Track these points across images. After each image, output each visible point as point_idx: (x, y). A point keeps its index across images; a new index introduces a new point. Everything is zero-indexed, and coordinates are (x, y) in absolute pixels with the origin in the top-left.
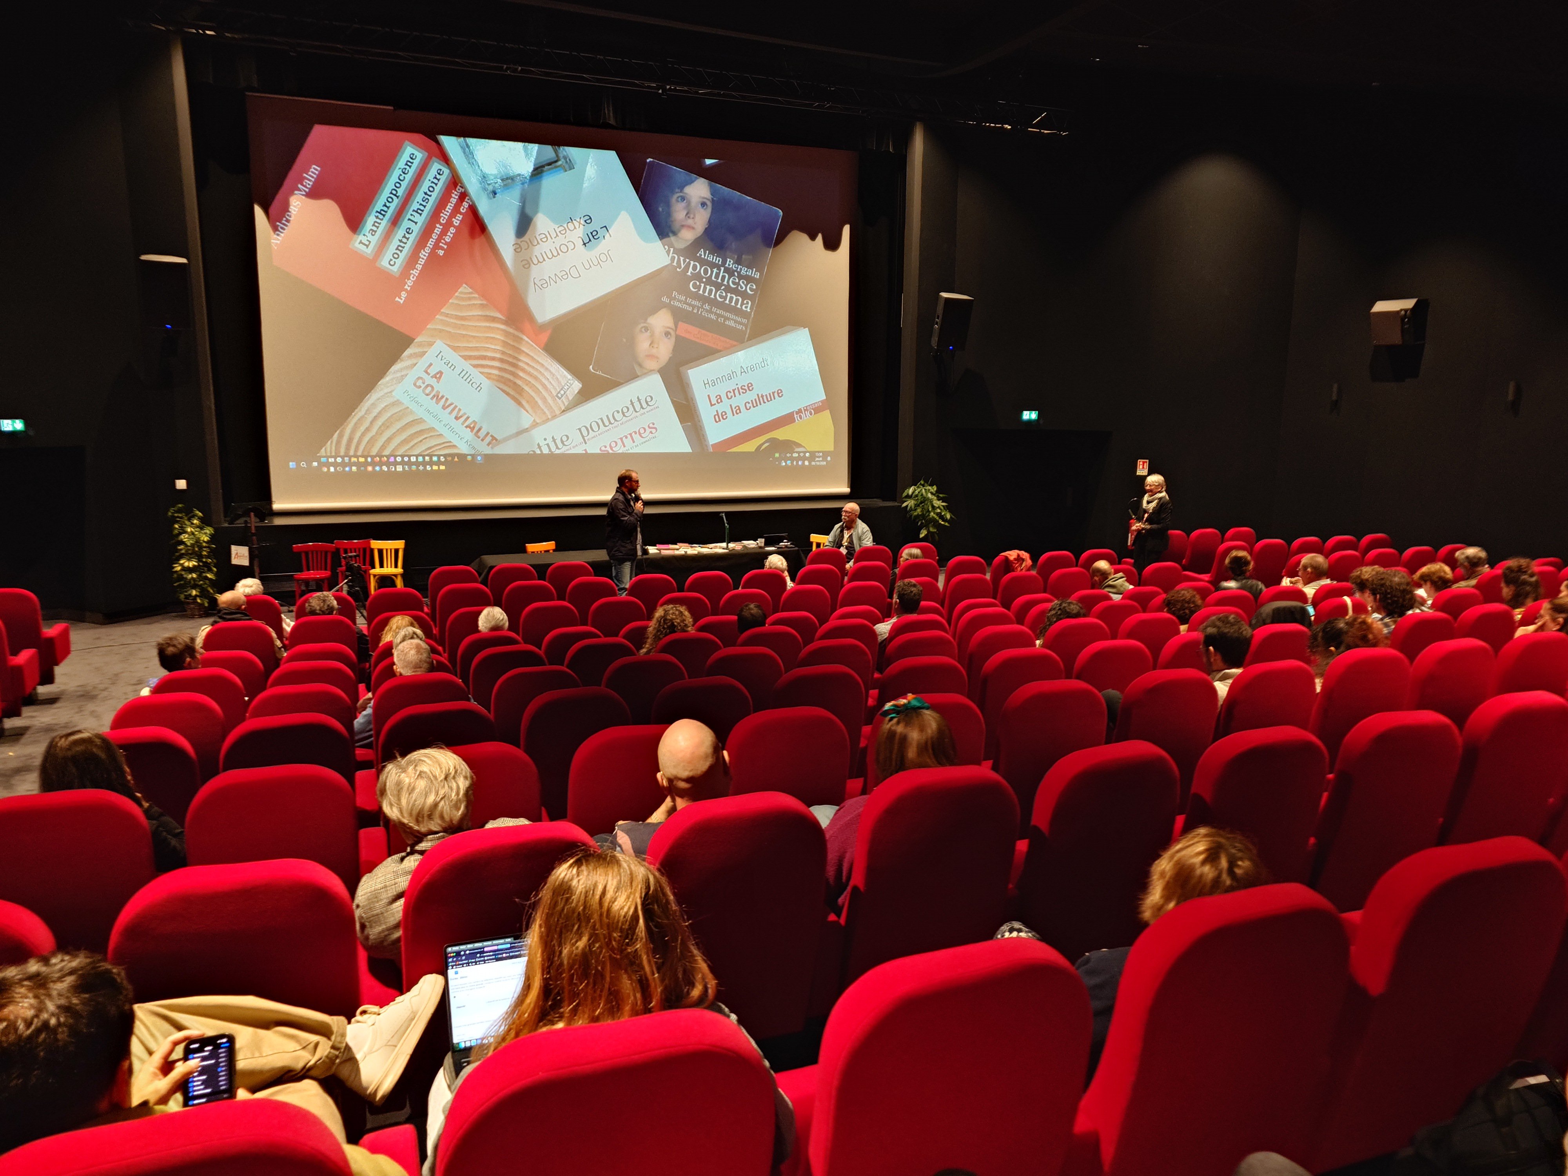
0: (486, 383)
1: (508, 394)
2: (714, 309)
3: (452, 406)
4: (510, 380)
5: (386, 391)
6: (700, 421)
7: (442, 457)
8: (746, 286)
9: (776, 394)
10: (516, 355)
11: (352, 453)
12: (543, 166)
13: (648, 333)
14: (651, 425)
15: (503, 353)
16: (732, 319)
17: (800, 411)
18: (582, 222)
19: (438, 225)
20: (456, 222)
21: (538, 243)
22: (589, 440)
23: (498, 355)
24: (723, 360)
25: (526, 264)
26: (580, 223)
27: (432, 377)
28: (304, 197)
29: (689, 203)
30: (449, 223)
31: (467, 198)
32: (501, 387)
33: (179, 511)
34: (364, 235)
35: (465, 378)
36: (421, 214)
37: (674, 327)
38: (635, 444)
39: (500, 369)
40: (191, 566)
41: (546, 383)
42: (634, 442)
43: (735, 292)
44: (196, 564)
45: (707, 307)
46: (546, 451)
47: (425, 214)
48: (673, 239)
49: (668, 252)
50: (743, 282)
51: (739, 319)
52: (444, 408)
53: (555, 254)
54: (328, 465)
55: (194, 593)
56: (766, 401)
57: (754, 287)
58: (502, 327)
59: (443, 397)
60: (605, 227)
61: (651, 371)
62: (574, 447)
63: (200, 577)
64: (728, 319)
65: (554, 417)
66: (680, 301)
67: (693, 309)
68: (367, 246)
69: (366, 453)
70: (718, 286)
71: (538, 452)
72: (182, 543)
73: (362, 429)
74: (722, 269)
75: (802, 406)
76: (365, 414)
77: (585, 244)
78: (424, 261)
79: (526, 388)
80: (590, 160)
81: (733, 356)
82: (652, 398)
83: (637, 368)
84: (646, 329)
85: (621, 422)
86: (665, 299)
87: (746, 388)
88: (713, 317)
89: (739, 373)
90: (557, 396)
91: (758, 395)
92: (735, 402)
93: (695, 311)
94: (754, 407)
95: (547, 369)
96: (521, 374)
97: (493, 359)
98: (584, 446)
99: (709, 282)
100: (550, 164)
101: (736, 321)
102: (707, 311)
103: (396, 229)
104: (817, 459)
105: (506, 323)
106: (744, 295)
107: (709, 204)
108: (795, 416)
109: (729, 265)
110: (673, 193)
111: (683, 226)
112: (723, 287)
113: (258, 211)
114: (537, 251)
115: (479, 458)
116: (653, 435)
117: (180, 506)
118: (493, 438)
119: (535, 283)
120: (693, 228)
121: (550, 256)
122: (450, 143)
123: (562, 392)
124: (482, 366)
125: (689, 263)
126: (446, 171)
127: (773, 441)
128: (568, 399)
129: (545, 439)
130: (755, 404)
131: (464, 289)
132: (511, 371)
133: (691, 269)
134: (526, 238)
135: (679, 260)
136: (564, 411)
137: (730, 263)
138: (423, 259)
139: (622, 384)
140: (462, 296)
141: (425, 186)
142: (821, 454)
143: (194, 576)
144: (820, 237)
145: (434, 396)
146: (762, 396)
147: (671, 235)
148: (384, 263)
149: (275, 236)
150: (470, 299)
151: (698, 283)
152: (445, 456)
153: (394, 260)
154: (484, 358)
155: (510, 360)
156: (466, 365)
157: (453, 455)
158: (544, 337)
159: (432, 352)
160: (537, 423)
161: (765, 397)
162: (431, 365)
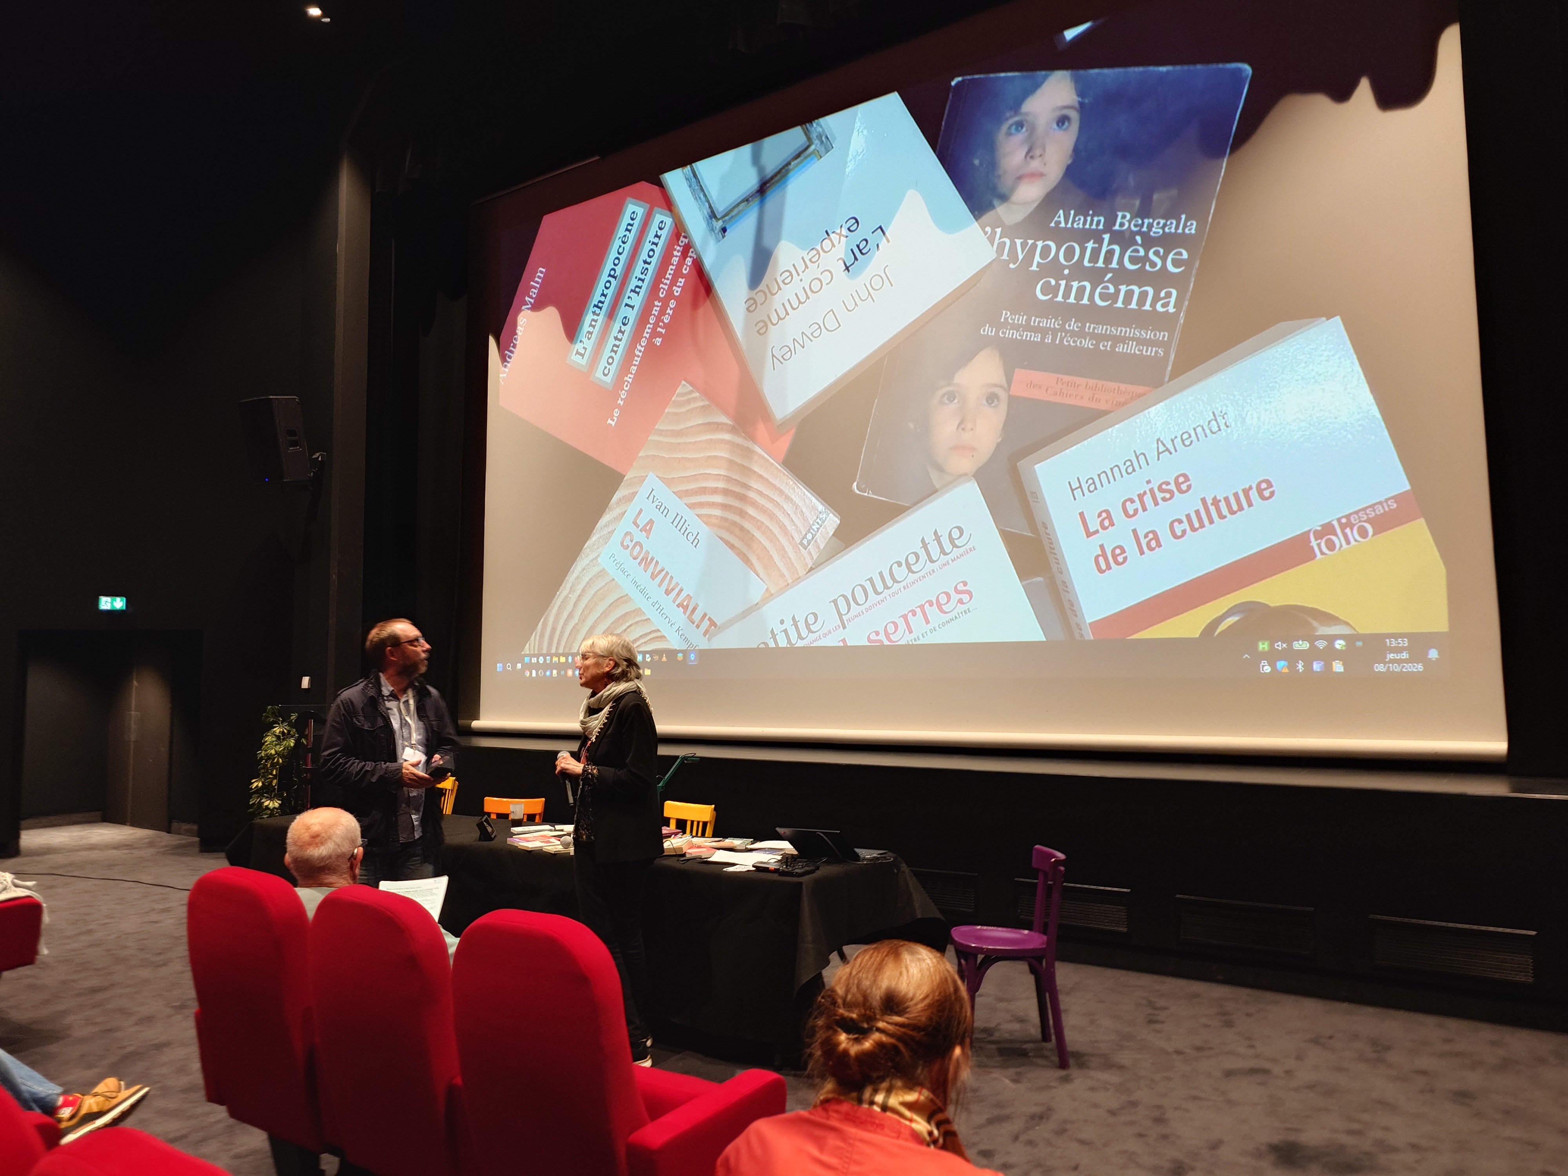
0: (704, 530)
1: (732, 547)
2: (1089, 327)
4: (735, 524)
5: (591, 557)
6: (1063, 570)
8: (1164, 259)
10: (744, 480)
13: (954, 406)
16: (1133, 339)
18: (844, 231)
21: (780, 288)
23: (721, 485)
24: (1113, 431)
25: (762, 327)
26: (840, 235)
29: (1032, 129)
34: (581, 341)
37: (1005, 384)
39: (725, 507)
41: (786, 522)
43: (1139, 277)
45: (1073, 325)
46: (783, 643)
48: (1000, 210)
49: (991, 240)
50: (1157, 253)
51: (1150, 335)
56: (1225, 511)
57: (1185, 255)
58: (727, 437)
61: (961, 476)
64: (1123, 340)
65: (798, 580)
66: (1016, 327)
67: (1043, 338)
68: (582, 355)
70: (1096, 276)
73: (565, 615)
74: (1107, 237)
76: (569, 593)
77: (847, 268)
78: (639, 359)
81: (1138, 420)
82: (961, 534)
83: (934, 475)
84: (951, 397)
86: (988, 331)
87: (1172, 487)
88: (1088, 344)
89: (1152, 455)
90: (801, 544)
91: (1204, 500)
92: (1143, 523)
93: (1048, 340)
94: (1193, 529)
95: (788, 498)
97: (715, 491)
99: (1079, 271)
101: (1141, 342)
102: (1073, 334)
103: (612, 322)
105: (733, 430)
106: (1161, 280)
107: (1074, 115)
108: (1314, 543)
109: (1122, 225)
110: (998, 119)
111: (1020, 178)
112: (1109, 275)
114: (777, 301)
119: (773, 356)
120: (1042, 175)
123: (809, 536)
124: (701, 505)
125: (1034, 246)
127: (1249, 609)
128: (818, 547)
130: (1196, 522)
133: (1037, 259)
134: (762, 286)
135: (1013, 245)
136: (811, 569)
137: (1124, 220)
139: (908, 508)
146: (1216, 502)
147: (996, 202)
151: (1053, 282)
154: (703, 491)
161: (1223, 506)
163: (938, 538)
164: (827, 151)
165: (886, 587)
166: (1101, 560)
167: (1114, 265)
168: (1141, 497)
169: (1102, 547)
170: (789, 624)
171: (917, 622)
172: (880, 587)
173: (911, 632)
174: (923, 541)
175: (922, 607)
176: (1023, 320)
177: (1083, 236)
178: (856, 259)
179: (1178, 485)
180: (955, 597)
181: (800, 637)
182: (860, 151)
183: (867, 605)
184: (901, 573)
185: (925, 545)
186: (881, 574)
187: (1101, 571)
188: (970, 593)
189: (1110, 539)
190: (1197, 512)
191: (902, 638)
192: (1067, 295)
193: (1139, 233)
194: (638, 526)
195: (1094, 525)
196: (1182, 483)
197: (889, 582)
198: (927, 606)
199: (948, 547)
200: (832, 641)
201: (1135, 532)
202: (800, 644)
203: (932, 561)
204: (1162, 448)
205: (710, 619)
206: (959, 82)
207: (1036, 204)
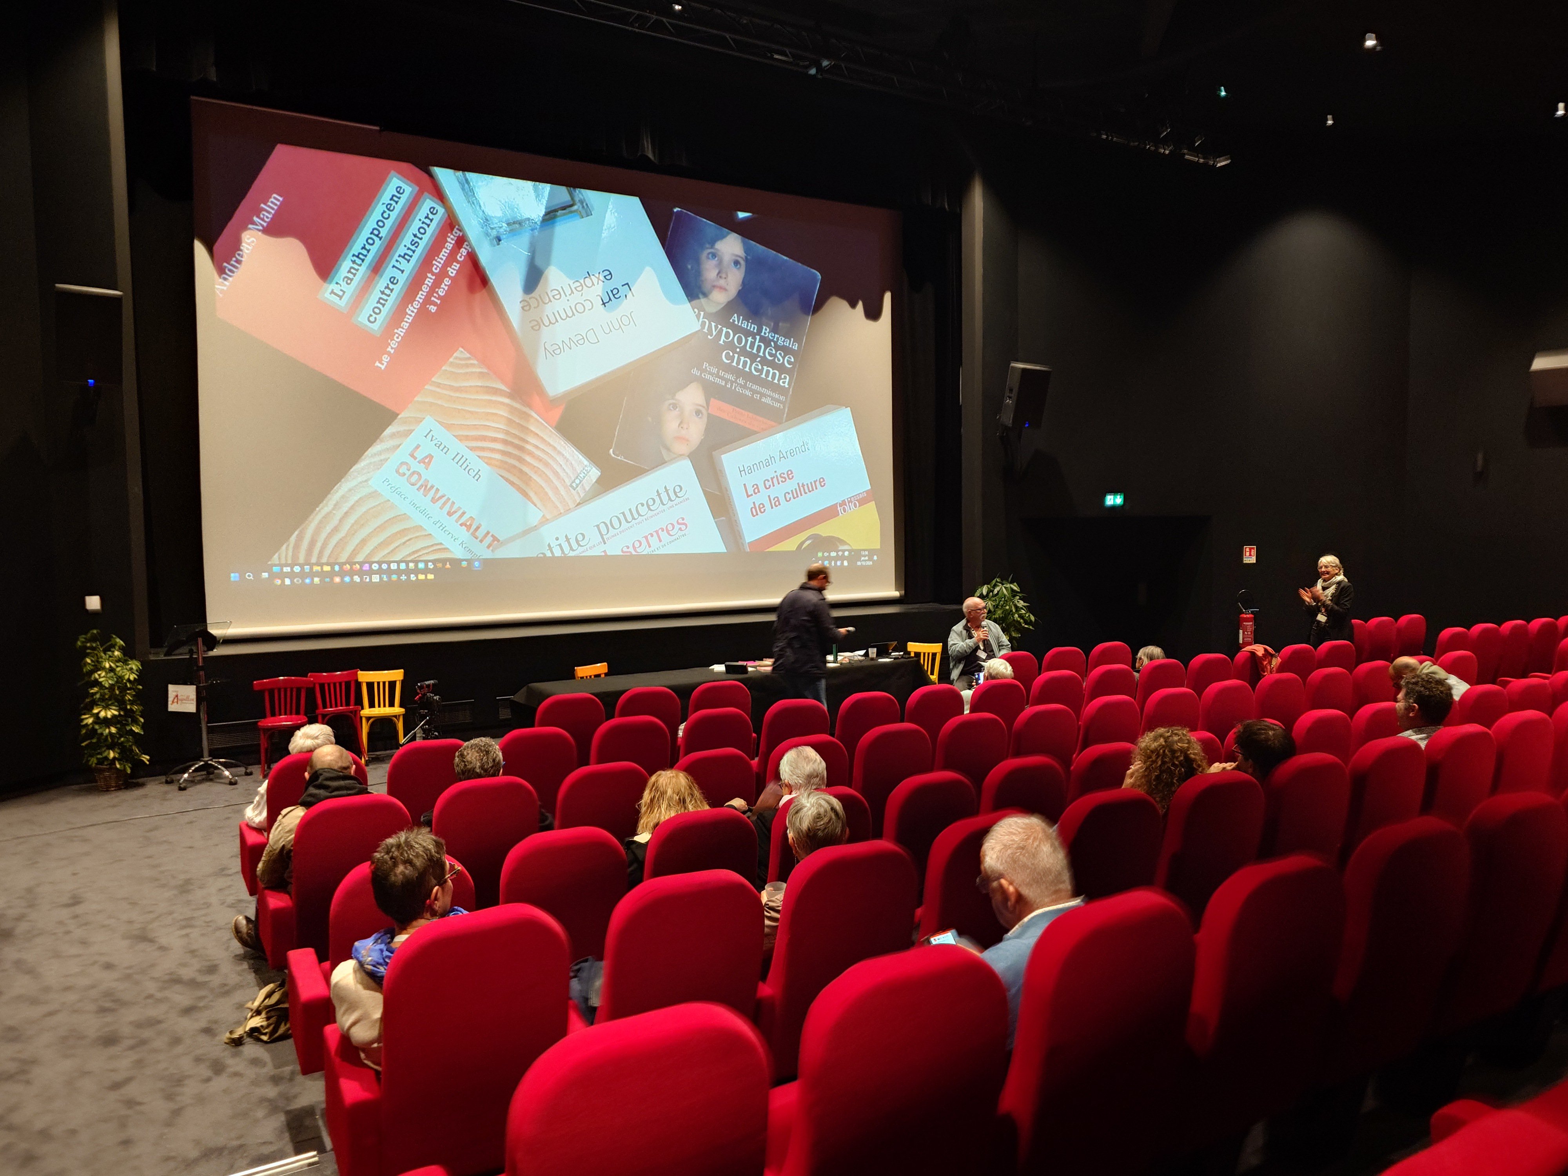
0: (485, 470)
1: (512, 483)
2: (749, 384)
3: (444, 499)
4: (515, 467)
5: (360, 479)
6: (735, 514)
7: (430, 564)
8: (784, 359)
9: (818, 483)
10: (522, 435)
11: (314, 560)
12: (556, 211)
13: (676, 412)
14: (681, 521)
15: (507, 433)
16: (769, 396)
17: (843, 503)
18: (602, 278)
19: (429, 275)
20: (452, 271)
21: (550, 301)
22: (608, 539)
23: (501, 436)
24: (760, 443)
25: (537, 326)
26: (599, 279)
27: (419, 462)
28: (260, 233)
29: (720, 262)
30: (443, 274)
31: (466, 243)
32: (503, 475)
33: (93, 639)
34: (337, 283)
35: (460, 463)
36: (408, 261)
37: (705, 405)
38: (662, 543)
39: (504, 453)
40: (109, 716)
41: (559, 470)
42: (660, 541)
43: (772, 364)
44: (116, 713)
46: (558, 553)
47: (413, 261)
48: (703, 300)
49: (698, 317)
50: (780, 354)
51: (777, 396)
52: (434, 501)
53: (570, 314)
54: (282, 576)
55: (112, 755)
56: (807, 491)
57: (793, 360)
58: (507, 401)
59: (432, 487)
60: (627, 284)
61: (681, 455)
62: (591, 548)
63: (122, 732)
64: (765, 395)
65: (568, 511)
66: (712, 374)
67: (726, 384)
68: (341, 297)
69: (332, 560)
70: (753, 357)
71: (549, 554)
72: (97, 683)
73: (328, 529)
74: (758, 337)
75: (845, 497)
76: (333, 509)
77: (604, 304)
78: (411, 318)
79: (535, 477)
80: (610, 206)
81: (771, 439)
82: (681, 489)
83: (664, 452)
84: (675, 406)
85: (645, 517)
86: (695, 371)
87: (786, 476)
88: (748, 393)
89: (777, 459)
90: (571, 486)
91: (798, 484)
92: (774, 492)
93: (729, 386)
94: (794, 498)
95: (559, 453)
96: (528, 459)
97: (495, 440)
98: (603, 547)
99: (743, 352)
100: (564, 208)
101: (773, 399)
102: (741, 386)
103: (377, 278)
104: (863, 558)
105: (511, 396)
106: (781, 368)
107: (743, 262)
108: (839, 509)
109: (765, 333)
110: (703, 248)
111: (714, 287)
113: (199, 249)
114: (549, 309)
115: (477, 564)
116: (683, 533)
117: (95, 631)
118: (495, 538)
119: (545, 348)
120: (725, 290)
121: (564, 316)
122: (445, 176)
123: (577, 481)
124: (483, 449)
125: (721, 330)
126: (441, 211)
127: (815, 537)
128: (585, 489)
129: (557, 539)
130: (796, 494)
131: (461, 353)
132: (515, 455)
133: (723, 338)
134: (535, 294)
135: (710, 325)
136: (579, 504)
137: (766, 331)
138: (411, 316)
139: (648, 471)
140: (456, 361)
141: (414, 227)
142: (867, 553)
143: (113, 730)
144: (860, 305)
145: (422, 486)
146: (803, 485)
147: (701, 296)
148: (362, 319)
149: (221, 280)
150: (467, 366)
152: (434, 562)
153: (374, 315)
154: (484, 438)
155: (516, 442)
156: (461, 448)
157: (444, 561)
158: (557, 414)
159: (420, 430)
160: (548, 520)
161: (806, 487)
162: (418, 447)
163: (667, 490)
164: (588, 216)
165: (634, 519)
166: (754, 510)
167: (761, 354)
168: (772, 479)
169: (754, 503)
170: (562, 541)
171: (654, 541)
172: (629, 518)
173: (650, 547)
174: (658, 491)
175: (657, 532)
176: (715, 371)
177: (747, 333)
178: (610, 299)
179: (788, 475)
180: (677, 527)
181: (572, 549)
182: (612, 226)
183: (621, 529)
184: (643, 510)
185: (659, 495)
186: (630, 510)
187: (754, 516)
188: (686, 525)
189: (758, 499)
190: (796, 489)
191: (644, 550)
192: (738, 363)
193: (773, 340)
194: (415, 458)
195: (750, 492)
196: (790, 475)
197: (636, 516)
198: (660, 531)
199: (673, 497)
200: (597, 552)
201: (769, 496)
202: (572, 554)
203: (664, 505)
204: (782, 456)
205: (492, 536)
206: (678, 211)
207: (723, 305)
